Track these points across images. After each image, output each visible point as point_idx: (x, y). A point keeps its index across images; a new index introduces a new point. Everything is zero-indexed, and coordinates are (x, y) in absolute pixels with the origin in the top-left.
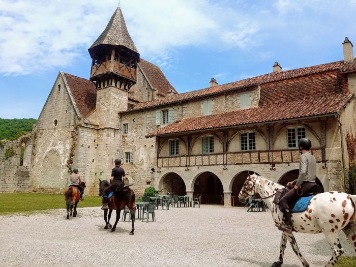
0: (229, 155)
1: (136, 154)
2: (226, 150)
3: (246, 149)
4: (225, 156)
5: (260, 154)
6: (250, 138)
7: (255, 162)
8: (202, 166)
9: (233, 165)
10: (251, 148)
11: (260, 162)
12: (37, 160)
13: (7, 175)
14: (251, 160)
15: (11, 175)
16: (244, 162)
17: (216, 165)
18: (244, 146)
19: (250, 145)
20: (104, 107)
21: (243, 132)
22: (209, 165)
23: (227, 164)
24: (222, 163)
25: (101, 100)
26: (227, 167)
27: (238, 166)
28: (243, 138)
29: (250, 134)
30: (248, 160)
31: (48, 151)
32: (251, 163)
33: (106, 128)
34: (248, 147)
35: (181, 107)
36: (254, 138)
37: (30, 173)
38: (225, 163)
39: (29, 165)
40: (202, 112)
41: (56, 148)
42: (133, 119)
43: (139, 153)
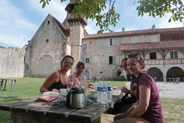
0: (166, 60)
1: (93, 59)
2: (164, 58)
3: (173, 58)
4: (164, 60)
5: (182, 60)
6: (175, 53)
7: (179, 63)
8: (152, 65)
9: (169, 65)
10: (175, 58)
11: (182, 63)
12: (34, 60)
13: (20, 68)
14: (177, 62)
15: (21, 68)
16: (174, 63)
17: (159, 64)
18: (172, 57)
19: (175, 56)
20: (75, 35)
21: (172, 51)
22: (156, 64)
23: (165, 64)
24: (163, 64)
25: (73, 31)
26: (165, 65)
27: (171, 65)
28: (172, 53)
29: (175, 52)
30: (176, 62)
31: (42, 55)
32: (178, 64)
33: (77, 45)
34: (174, 57)
35: (119, 38)
36: (177, 53)
37: (29, 66)
38: (164, 63)
39: (29, 62)
40: (131, 42)
41: (49, 54)
42: (90, 42)
43: (95, 59)
